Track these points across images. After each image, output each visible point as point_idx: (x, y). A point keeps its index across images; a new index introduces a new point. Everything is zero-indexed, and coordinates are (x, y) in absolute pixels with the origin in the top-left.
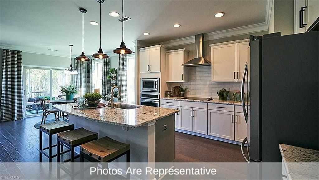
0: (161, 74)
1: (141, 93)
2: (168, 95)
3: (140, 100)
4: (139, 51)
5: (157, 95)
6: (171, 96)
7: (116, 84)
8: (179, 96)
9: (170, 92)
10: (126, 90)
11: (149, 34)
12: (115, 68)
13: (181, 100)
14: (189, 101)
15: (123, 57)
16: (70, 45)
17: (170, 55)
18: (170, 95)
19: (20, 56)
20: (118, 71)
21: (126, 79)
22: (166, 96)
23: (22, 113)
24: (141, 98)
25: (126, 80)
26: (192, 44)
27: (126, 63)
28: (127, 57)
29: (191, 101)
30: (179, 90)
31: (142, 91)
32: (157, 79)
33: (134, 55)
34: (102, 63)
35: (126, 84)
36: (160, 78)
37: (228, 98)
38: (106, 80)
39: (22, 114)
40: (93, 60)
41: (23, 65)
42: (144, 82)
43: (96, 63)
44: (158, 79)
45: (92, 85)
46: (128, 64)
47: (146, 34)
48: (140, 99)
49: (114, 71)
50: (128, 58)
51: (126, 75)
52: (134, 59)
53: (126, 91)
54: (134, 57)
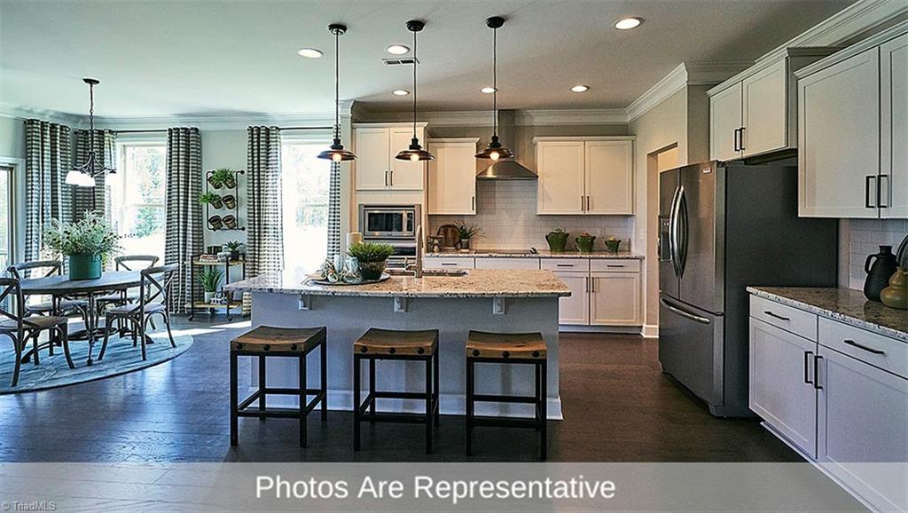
0: (425, 194)
2: (435, 246)
4: (352, 129)
6: (441, 250)
8: (459, 247)
9: (438, 239)
10: (280, 238)
11: (408, 94)
12: (233, 170)
13: (466, 257)
15: (268, 138)
16: (86, 81)
17: (439, 150)
18: (438, 246)
20: (243, 179)
22: (432, 249)
31: (366, 239)
32: (414, 206)
36: (420, 205)
37: (566, 248)
40: (110, 132)
42: (370, 214)
43: (119, 145)
44: (417, 208)
49: (223, 179)
50: (283, 141)
53: (280, 242)
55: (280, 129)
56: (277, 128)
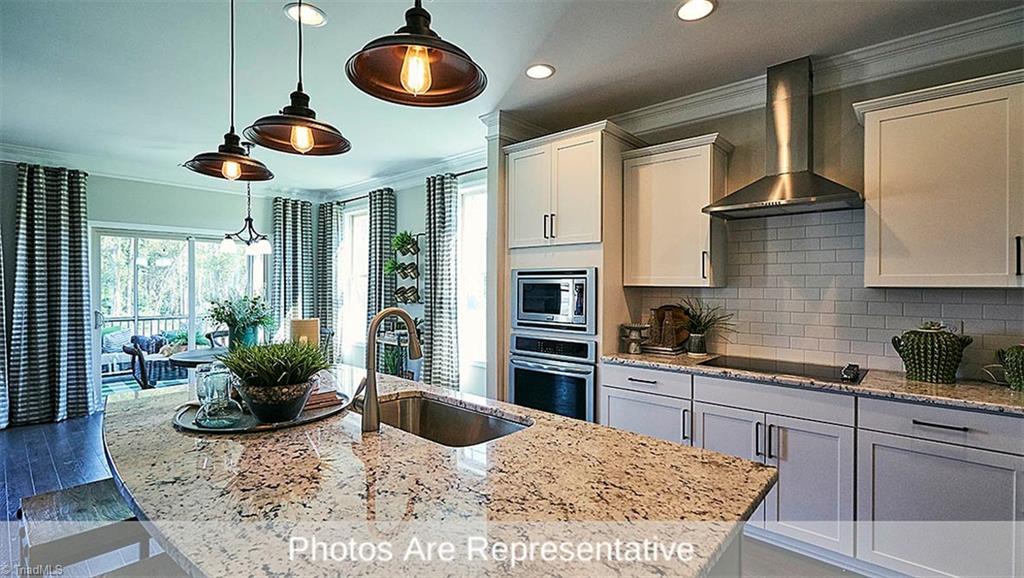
0: (602, 251)
1: (513, 332)
2: (633, 344)
3: (507, 361)
4: (504, 156)
5: (586, 345)
6: (644, 351)
7: (415, 291)
8: (682, 347)
9: (639, 330)
10: (454, 316)
11: (554, 71)
12: (415, 233)
13: (704, 374)
14: (745, 380)
15: (443, 189)
17: (641, 170)
18: (640, 344)
19: (79, 188)
20: (423, 243)
21: (452, 272)
22: (623, 348)
23: (86, 394)
24: (514, 354)
25: (453, 277)
26: (747, 116)
27: (453, 213)
28: (459, 186)
29: (756, 381)
30: (680, 323)
31: (519, 324)
32: (584, 272)
33: (486, 180)
34: (368, 216)
35: (453, 291)
36: (596, 269)
38: (380, 277)
39: (86, 398)
40: (338, 203)
41: (91, 224)
42: (524, 285)
43: (347, 215)
44: (590, 275)
45: (334, 294)
46: (462, 215)
47: (540, 72)
48: (508, 356)
49: (408, 243)
50: (460, 191)
51: (452, 257)
52: (485, 195)
53: (453, 321)
54: (485, 187)
55: (455, 176)
56: (452, 175)
